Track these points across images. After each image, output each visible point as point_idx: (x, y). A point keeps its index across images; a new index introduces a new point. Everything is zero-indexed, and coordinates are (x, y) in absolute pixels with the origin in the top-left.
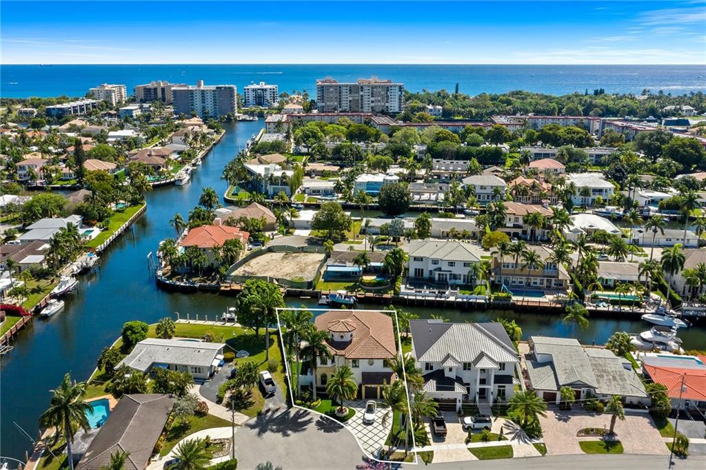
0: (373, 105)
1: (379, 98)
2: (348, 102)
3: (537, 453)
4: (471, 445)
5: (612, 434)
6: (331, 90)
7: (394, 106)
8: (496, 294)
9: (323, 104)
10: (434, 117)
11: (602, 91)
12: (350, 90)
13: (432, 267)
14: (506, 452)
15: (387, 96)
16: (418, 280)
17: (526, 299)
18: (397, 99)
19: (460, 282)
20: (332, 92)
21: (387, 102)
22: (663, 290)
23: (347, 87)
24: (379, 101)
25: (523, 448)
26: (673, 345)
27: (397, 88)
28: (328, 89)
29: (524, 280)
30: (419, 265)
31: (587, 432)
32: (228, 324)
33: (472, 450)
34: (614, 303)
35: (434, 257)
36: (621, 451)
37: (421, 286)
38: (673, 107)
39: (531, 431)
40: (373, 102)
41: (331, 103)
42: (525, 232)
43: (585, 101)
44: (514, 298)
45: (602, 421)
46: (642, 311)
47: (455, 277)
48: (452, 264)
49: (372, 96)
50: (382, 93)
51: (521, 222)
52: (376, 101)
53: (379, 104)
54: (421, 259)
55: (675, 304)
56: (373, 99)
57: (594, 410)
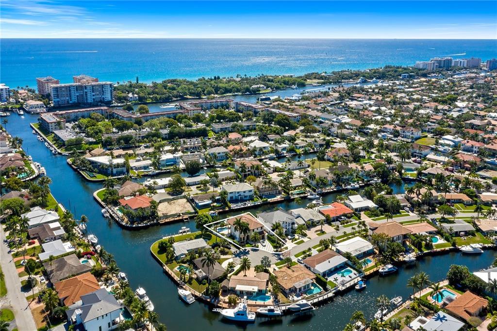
0: (94, 97)
1: (98, 93)
2: (76, 97)
3: (309, 239)
4: (294, 242)
5: (322, 230)
6: (63, 89)
7: (108, 97)
8: (263, 200)
9: (58, 99)
10: (134, 102)
11: (219, 78)
12: (77, 89)
13: (237, 195)
14: (302, 242)
15: (103, 91)
16: (234, 201)
17: (273, 199)
18: (109, 93)
19: (248, 198)
20: (64, 91)
21: (103, 95)
22: (310, 187)
23: (74, 86)
24: (98, 95)
25: (305, 239)
26: (321, 204)
27: (109, 86)
28: (61, 89)
29: (268, 192)
30: (231, 195)
31: (317, 231)
32: (184, 234)
33: (295, 243)
34: (298, 194)
35: (238, 191)
36: (326, 233)
37: (237, 203)
38: (256, 86)
39: (305, 235)
40: (93, 95)
41: (64, 98)
42: (251, 173)
43: (214, 86)
44: (269, 200)
45: (319, 228)
46: (306, 195)
47: (246, 197)
48: (244, 192)
49: (93, 92)
50: (99, 89)
51: (250, 169)
52: (96, 94)
53: (98, 96)
54: (232, 193)
55: (315, 191)
56: (94, 94)
57: (315, 226)
